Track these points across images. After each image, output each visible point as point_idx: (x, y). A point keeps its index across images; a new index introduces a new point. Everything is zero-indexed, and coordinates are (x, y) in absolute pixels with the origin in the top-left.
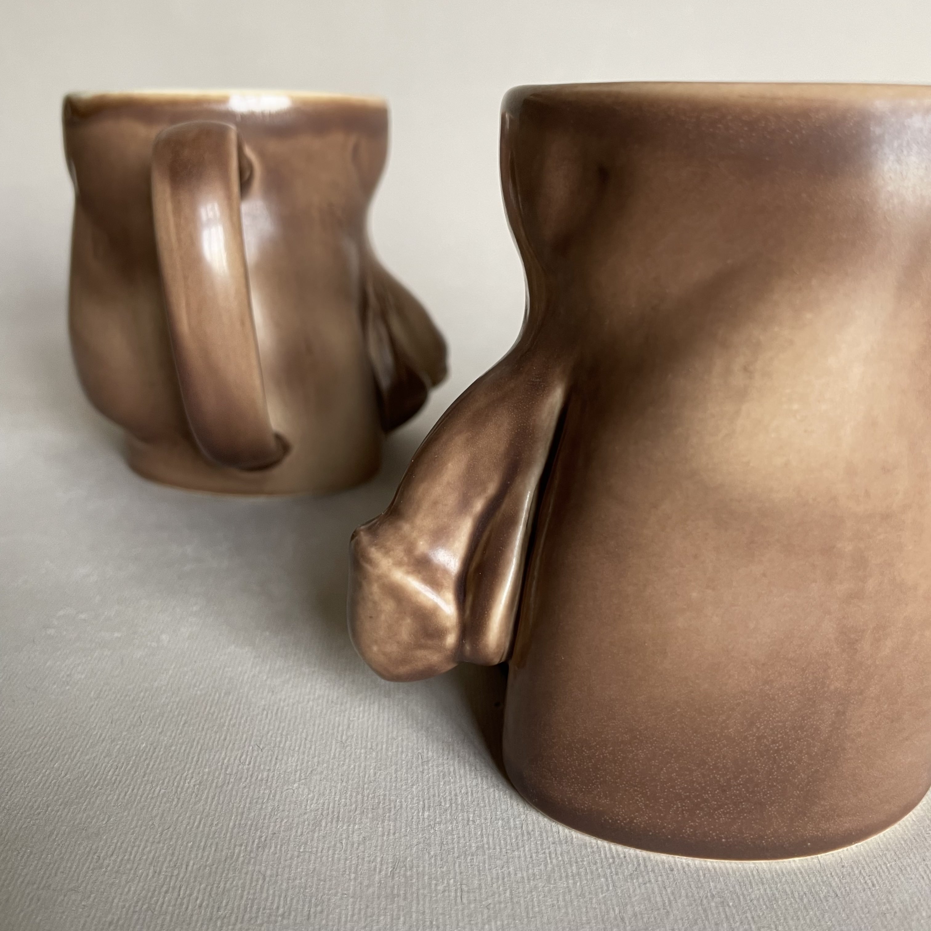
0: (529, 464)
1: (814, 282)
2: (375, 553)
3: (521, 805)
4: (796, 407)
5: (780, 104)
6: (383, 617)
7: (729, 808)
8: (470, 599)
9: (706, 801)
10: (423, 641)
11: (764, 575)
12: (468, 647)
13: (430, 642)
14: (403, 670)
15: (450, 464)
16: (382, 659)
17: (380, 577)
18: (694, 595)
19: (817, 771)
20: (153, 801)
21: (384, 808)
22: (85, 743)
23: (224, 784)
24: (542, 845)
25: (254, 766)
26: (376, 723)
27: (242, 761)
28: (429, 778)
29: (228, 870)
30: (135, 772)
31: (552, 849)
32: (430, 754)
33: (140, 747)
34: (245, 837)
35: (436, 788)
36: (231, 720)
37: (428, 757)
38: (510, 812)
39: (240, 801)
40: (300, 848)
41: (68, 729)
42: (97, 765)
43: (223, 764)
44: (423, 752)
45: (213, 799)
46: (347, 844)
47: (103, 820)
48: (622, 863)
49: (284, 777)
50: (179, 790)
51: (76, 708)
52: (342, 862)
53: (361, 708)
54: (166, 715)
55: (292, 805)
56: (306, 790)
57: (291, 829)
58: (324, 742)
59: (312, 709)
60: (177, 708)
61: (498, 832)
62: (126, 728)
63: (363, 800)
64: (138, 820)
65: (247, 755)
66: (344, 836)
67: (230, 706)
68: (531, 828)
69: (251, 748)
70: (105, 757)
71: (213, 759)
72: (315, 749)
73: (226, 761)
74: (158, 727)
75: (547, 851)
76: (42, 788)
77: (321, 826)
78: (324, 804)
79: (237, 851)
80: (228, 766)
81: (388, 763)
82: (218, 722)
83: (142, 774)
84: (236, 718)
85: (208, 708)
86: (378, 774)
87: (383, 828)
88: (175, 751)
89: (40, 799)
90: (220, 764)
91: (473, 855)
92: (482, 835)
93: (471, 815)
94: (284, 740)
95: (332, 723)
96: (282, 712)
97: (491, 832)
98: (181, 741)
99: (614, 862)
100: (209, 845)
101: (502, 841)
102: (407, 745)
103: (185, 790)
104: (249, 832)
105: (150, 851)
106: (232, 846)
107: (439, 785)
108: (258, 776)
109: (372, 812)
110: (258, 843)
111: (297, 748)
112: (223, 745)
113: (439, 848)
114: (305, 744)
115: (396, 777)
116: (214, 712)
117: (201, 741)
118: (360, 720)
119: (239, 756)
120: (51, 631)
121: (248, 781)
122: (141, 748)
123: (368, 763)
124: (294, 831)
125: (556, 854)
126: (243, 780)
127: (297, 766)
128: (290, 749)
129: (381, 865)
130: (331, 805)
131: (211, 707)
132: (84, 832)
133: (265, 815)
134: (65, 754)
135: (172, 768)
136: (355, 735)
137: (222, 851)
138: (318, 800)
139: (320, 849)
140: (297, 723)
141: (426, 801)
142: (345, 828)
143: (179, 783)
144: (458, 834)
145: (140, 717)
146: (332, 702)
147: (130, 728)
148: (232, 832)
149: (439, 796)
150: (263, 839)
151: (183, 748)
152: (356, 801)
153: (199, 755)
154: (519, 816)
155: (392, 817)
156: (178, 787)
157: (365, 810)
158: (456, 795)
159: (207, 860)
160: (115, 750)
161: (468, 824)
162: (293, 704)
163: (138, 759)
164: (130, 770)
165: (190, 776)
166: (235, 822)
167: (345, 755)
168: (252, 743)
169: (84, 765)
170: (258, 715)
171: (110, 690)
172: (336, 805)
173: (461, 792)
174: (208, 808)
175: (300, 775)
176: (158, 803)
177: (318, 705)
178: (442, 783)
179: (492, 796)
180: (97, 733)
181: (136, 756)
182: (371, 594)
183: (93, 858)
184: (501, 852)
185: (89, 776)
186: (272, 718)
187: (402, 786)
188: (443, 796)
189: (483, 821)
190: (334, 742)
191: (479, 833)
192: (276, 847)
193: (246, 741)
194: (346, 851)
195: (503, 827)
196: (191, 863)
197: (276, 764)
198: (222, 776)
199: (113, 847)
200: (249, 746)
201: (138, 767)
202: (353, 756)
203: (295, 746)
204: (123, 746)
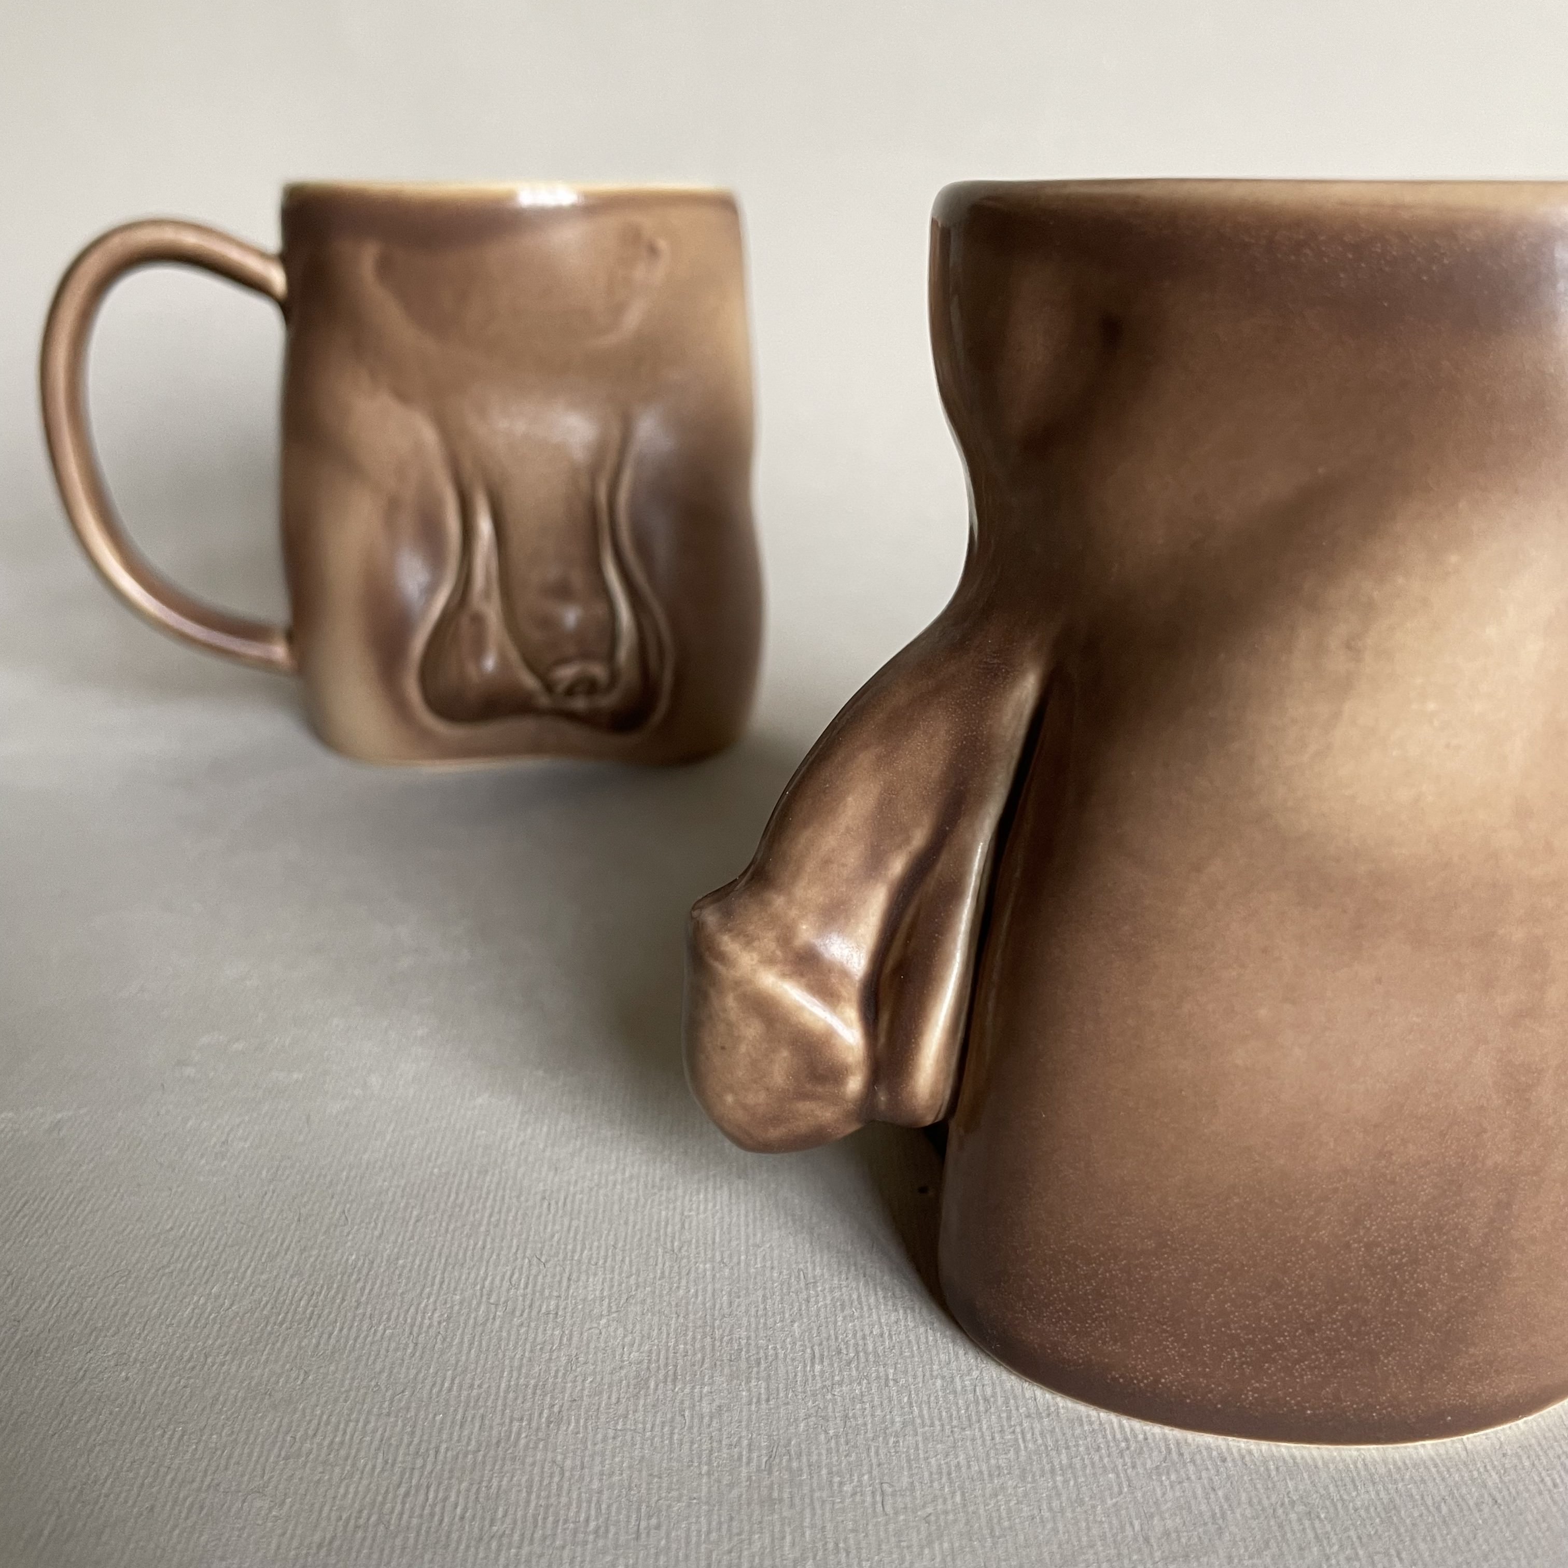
0: (981, 797)
1: (1462, 505)
2: (729, 944)
3: (971, 1354)
4: (1431, 706)
5: (1405, 215)
6: (743, 1049)
7: (1318, 1359)
8: (885, 1018)
9: (1280, 1347)
10: (808, 1086)
11: (1379, 980)
12: (883, 1098)
13: (820, 1089)
14: (775, 1133)
15: (850, 799)
16: (740, 1116)
17: (738, 983)
18: (1263, 1012)
19: (1463, 1299)
20: (375, 1348)
21: (748, 1359)
22: (259, 1253)
23: (487, 1320)
24: (1009, 1418)
25: (534, 1293)
26: (727, 1219)
27: (513, 1283)
28: (819, 1310)
29: (504, 1459)
30: (343, 1300)
31: (1026, 1425)
32: (818, 1271)
33: (347, 1260)
34: (528, 1404)
35: (831, 1326)
36: (491, 1216)
37: (814, 1277)
38: (954, 1365)
39: (515, 1348)
40: (617, 1423)
41: (229, 1231)
42: (280, 1290)
43: (483, 1287)
44: (807, 1268)
45: (471, 1344)
46: (692, 1417)
47: (297, 1378)
48: (1142, 1448)
49: (583, 1308)
50: (416, 1329)
51: (240, 1197)
52: (686, 1447)
53: (702, 1196)
54: (386, 1207)
55: (600, 1355)
56: (620, 1331)
57: (601, 1393)
58: (644, 1251)
59: (621, 1197)
60: (402, 1197)
61: (937, 1398)
62: (323, 1229)
63: (713, 1345)
64: (353, 1378)
65: (521, 1274)
66: (687, 1404)
67: (488, 1193)
68: (989, 1391)
69: (527, 1261)
70: (292, 1277)
71: (467, 1279)
72: (631, 1261)
73: (487, 1283)
74: (375, 1228)
75: (1018, 1429)
76: (195, 1327)
77: (649, 1387)
78: (650, 1351)
79: (515, 1429)
80: (491, 1291)
81: (751, 1287)
82: (471, 1218)
83: (354, 1304)
84: (500, 1212)
85: (453, 1196)
86: (736, 1304)
87: (749, 1390)
88: (404, 1267)
89: (192, 1345)
90: (478, 1287)
91: (897, 1436)
92: (911, 1406)
93: (892, 1371)
94: (579, 1248)
95: (655, 1220)
96: (573, 1202)
97: (925, 1398)
98: (412, 1250)
99: (1128, 1448)
100: (469, 1419)
101: (944, 1414)
102: (780, 1256)
103: (424, 1329)
104: (533, 1397)
105: (374, 1431)
106: (507, 1421)
107: (835, 1322)
108: (541, 1306)
109: (730, 1366)
110: (549, 1417)
111: (601, 1262)
112: (481, 1257)
113: (842, 1424)
114: (614, 1255)
115: (765, 1309)
116: (463, 1204)
117: (445, 1251)
118: (702, 1216)
119: (509, 1273)
120: (190, 1071)
121: (525, 1315)
122: (350, 1262)
123: (718, 1286)
124: (605, 1396)
125: (1033, 1434)
126: (518, 1313)
127: (602, 1290)
128: (589, 1262)
129: (750, 1451)
130: (663, 1353)
131: (457, 1194)
132: (267, 1397)
133: (557, 1371)
134: (229, 1273)
135: (403, 1293)
136: (694, 1241)
137: (491, 1427)
138: (640, 1345)
139: (649, 1426)
140: (598, 1222)
141: (816, 1348)
142: (687, 1390)
143: (414, 1319)
144: (872, 1401)
145: (344, 1212)
146: (653, 1187)
147: (328, 1228)
148: (505, 1398)
149: (837, 1338)
150: (556, 1409)
151: (417, 1262)
152: (703, 1347)
153: (443, 1273)
154: (969, 1372)
155: (763, 1374)
156: (412, 1326)
157: (718, 1363)
158: (864, 1338)
159: (468, 1444)
160: (308, 1265)
161: (887, 1385)
162: (591, 1189)
163: (346, 1278)
164: (334, 1298)
165: (431, 1307)
166: (509, 1381)
167: (679, 1273)
168: (529, 1252)
169: (259, 1289)
170: (534, 1207)
171: (292, 1166)
172: (671, 1355)
173: (872, 1332)
174: (464, 1358)
175: (609, 1306)
176: (383, 1352)
177: (631, 1190)
178: (840, 1319)
179: (923, 1340)
180: (277, 1237)
181: (343, 1274)
182: (725, 1010)
183: (284, 1440)
184: (943, 1430)
185: (269, 1306)
186: (557, 1212)
187: (775, 1323)
188: (843, 1340)
189: (911, 1380)
190: (660, 1251)
191: (906, 1399)
192: (577, 1422)
193: (517, 1250)
194: (691, 1428)
195: (944, 1389)
196: (444, 1446)
197: (568, 1287)
198: (483, 1308)
199: (315, 1422)
200: (524, 1257)
201: (345, 1294)
202: (692, 1275)
203: (598, 1259)
204: (321, 1258)
